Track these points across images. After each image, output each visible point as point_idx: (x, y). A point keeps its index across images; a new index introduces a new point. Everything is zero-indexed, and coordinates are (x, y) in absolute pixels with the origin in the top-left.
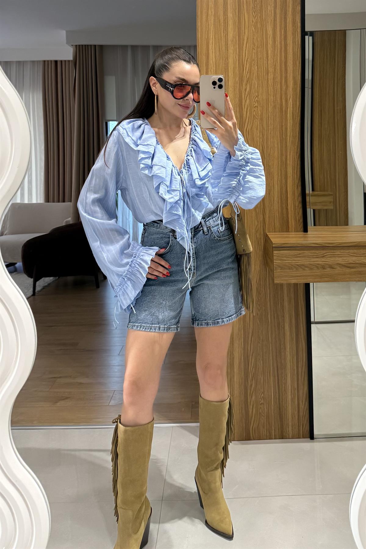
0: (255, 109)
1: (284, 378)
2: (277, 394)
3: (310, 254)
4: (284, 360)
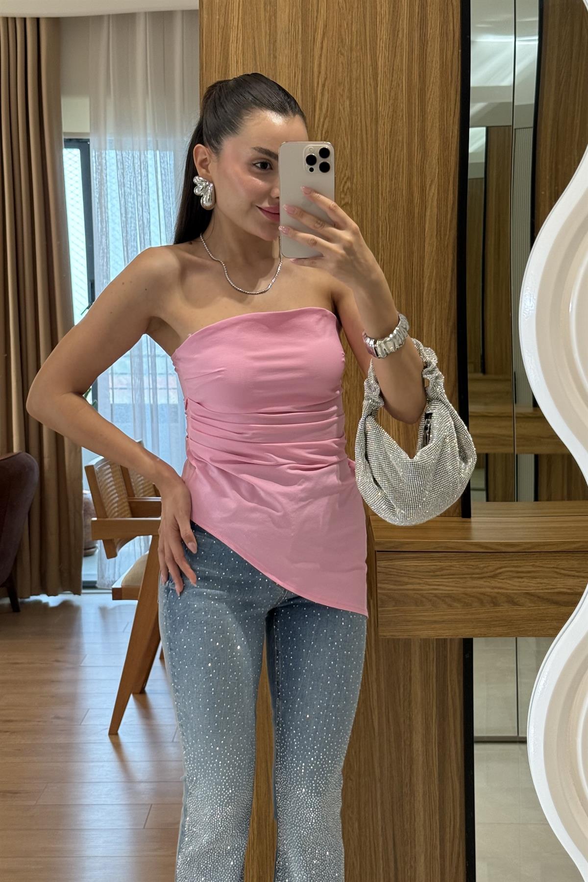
1: (411, 866)
4: (410, 823)
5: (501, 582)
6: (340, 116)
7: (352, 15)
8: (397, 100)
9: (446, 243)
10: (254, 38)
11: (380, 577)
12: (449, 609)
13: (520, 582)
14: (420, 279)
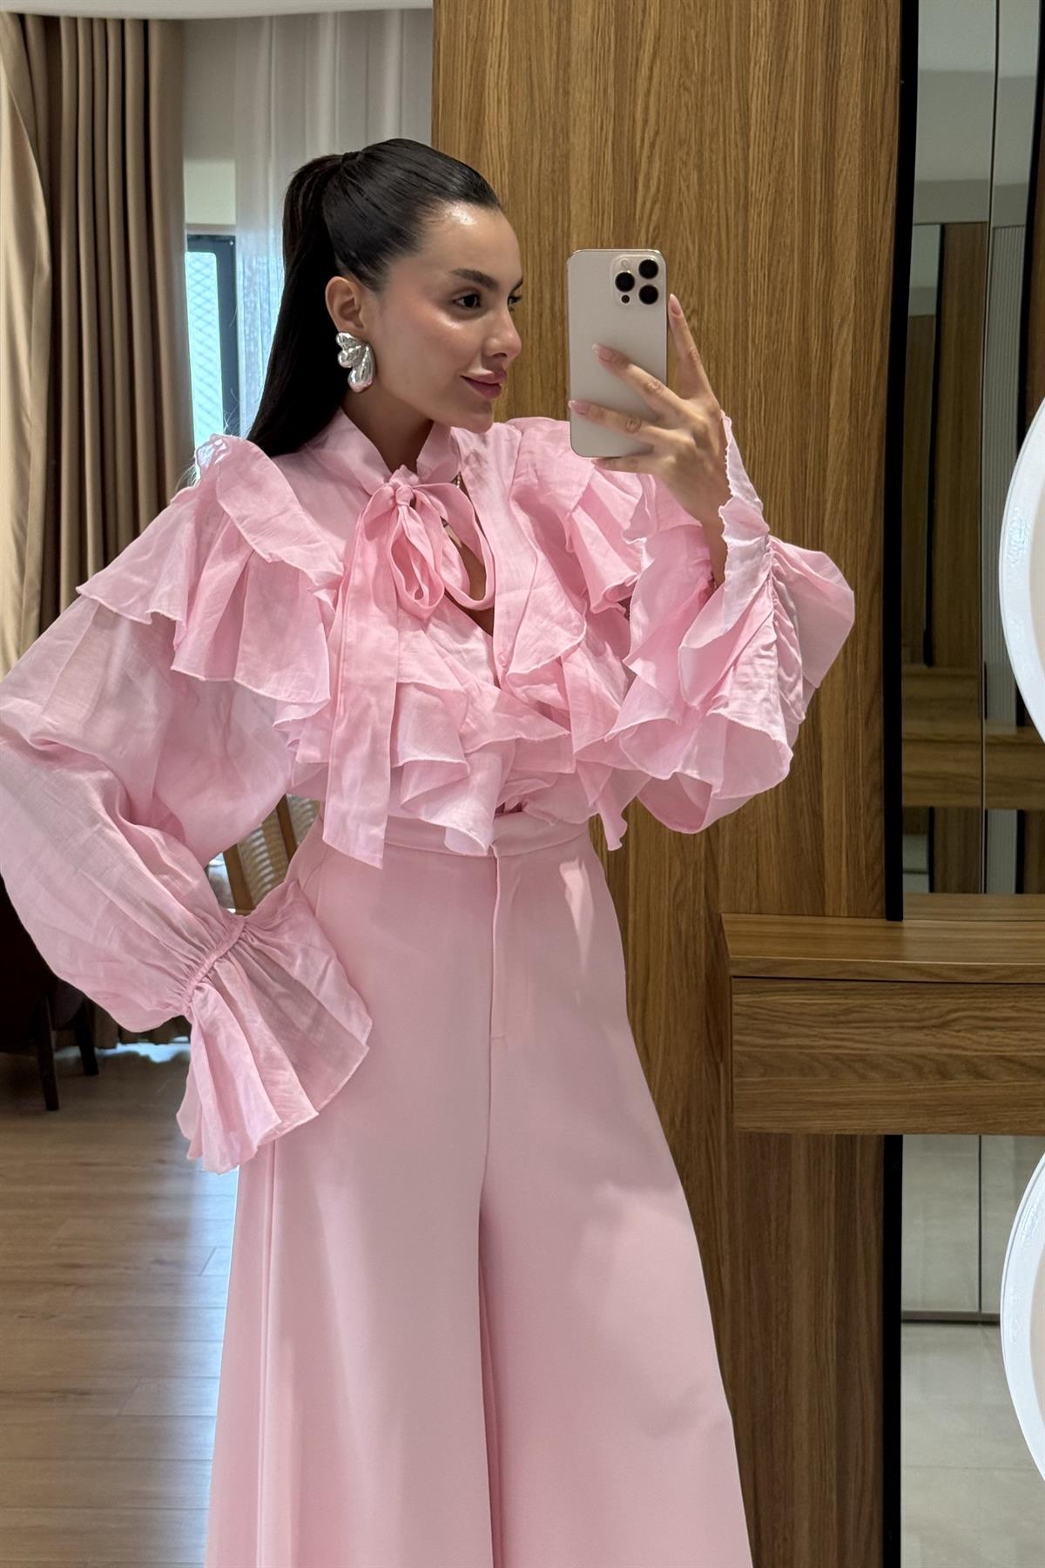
1: (785, 1539)
5: (956, 1037)
6: (681, 198)
7: (706, 20)
8: (783, 172)
9: (866, 429)
10: (530, 59)
11: (737, 1022)
12: (861, 1082)
13: (988, 1036)
14: (819, 494)
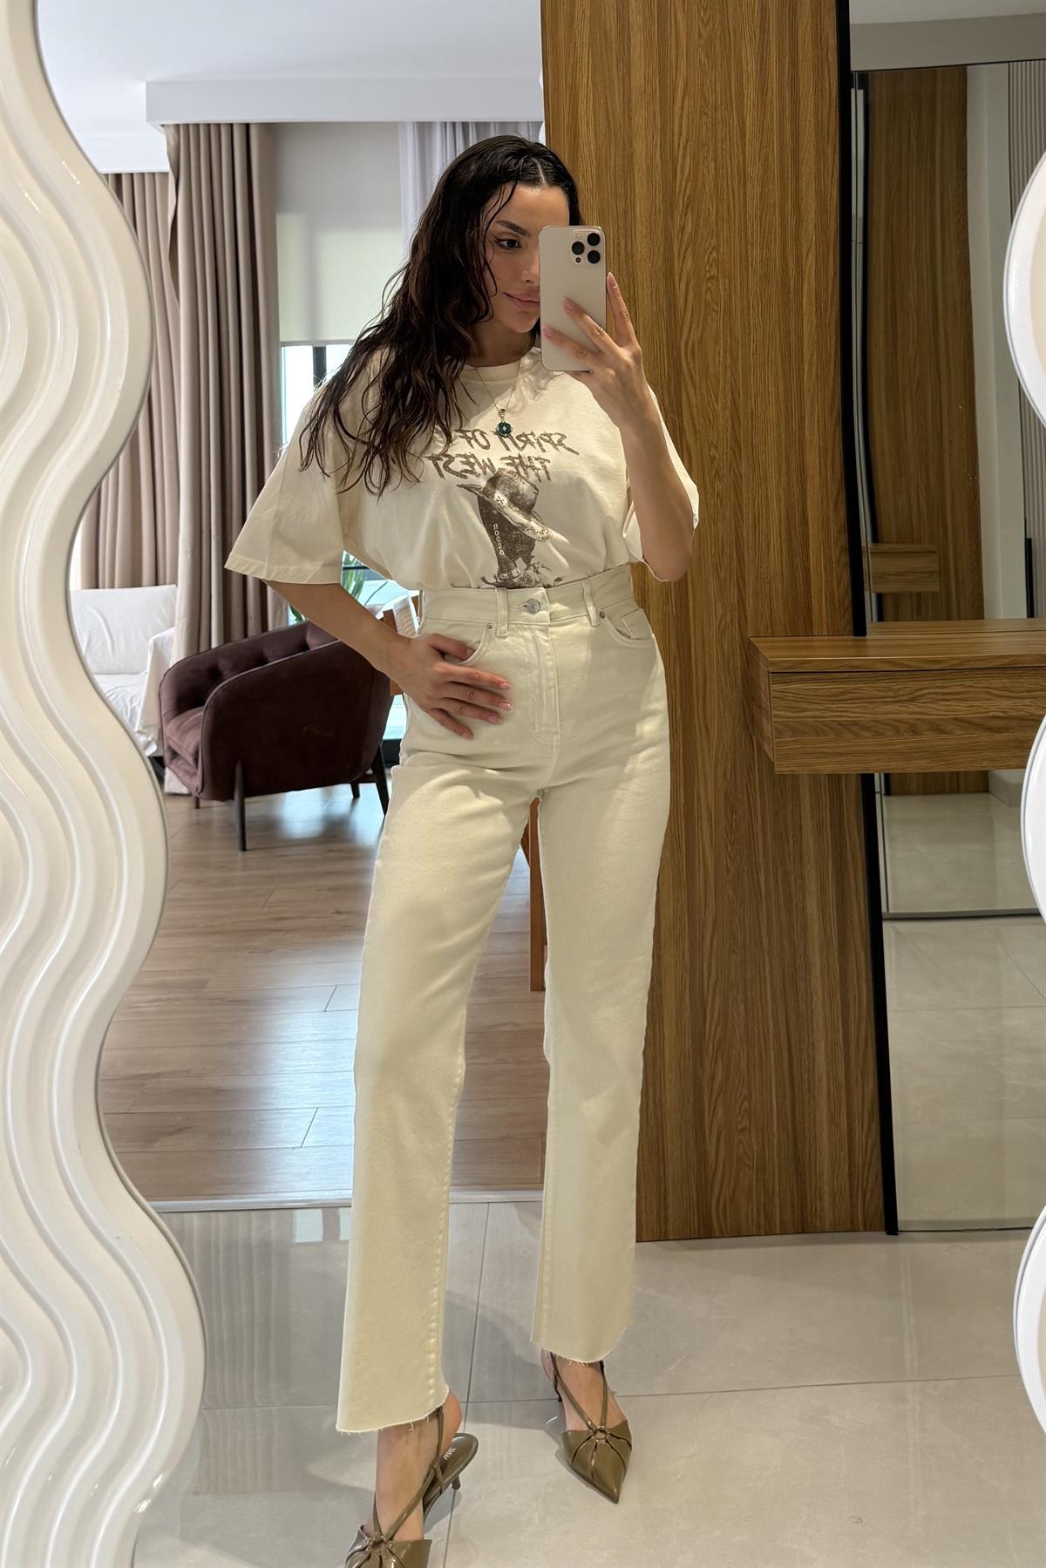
0: (709, 285)
1: (809, 1056)
2: (788, 1102)
3: (876, 693)
4: (807, 1002)
7: (715, 73)
8: (767, 161)
10: (606, 98)
